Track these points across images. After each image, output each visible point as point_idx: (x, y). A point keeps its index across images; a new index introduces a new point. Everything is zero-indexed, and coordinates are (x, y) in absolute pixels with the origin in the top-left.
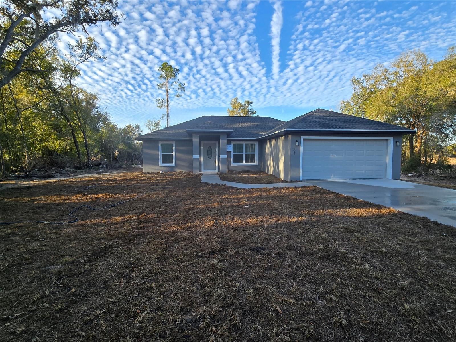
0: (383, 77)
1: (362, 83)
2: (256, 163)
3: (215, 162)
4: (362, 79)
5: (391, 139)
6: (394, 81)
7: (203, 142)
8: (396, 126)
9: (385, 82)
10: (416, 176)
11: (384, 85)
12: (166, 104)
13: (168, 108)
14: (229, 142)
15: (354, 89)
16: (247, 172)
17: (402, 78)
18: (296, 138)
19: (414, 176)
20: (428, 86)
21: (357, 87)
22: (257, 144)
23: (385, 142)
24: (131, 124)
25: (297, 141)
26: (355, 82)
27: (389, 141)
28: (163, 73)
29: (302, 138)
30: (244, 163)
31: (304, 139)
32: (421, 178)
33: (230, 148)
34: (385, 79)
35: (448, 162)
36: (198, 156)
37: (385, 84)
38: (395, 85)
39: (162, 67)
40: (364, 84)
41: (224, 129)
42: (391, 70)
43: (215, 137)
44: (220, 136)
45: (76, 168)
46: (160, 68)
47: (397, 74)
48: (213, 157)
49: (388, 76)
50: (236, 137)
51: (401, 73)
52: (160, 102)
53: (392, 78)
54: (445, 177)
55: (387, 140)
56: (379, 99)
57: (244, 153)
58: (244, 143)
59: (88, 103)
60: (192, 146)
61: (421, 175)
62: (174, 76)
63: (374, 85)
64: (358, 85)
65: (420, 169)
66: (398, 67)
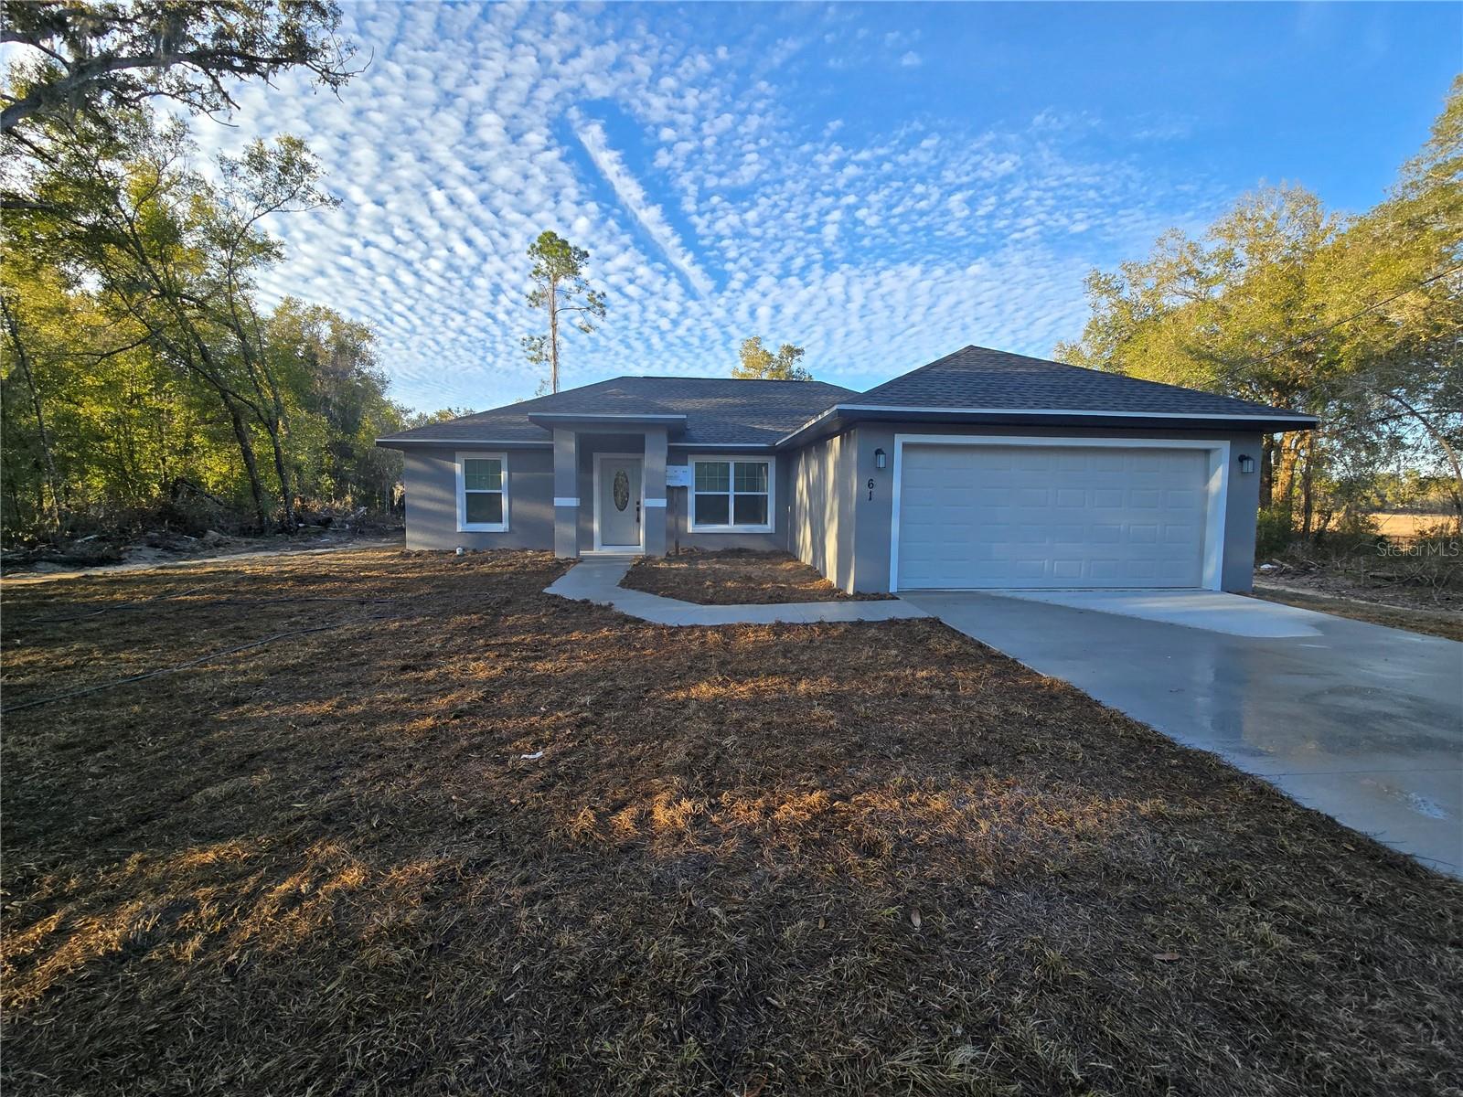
0: (1184, 269)
1: (1120, 289)
2: (769, 527)
3: (638, 520)
4: (1118, 277)
5: (1223, 448)
6: (1218, 279)
7: (597, 457)
8: (1239, 404)
9: (1191, 286)
10: (1287, 572)
11: (1187, 294)
12: (550, 353)
13: (555, 364)
14: (676, 456)
15: (1095, 307)
16: (739, 552)
17: (1242, 270)
18: (877, 441)
19: (1282, 574)
20: (1335, 288)
21: (1104, 301)
22: (772, 463)
24: (454, 409)
25: (878, 452)
26: (1096, 286)
27: (1213, 457)
28: (543, 262)
29: (900, 439)
30: (732, 526)
31: (906, 446)
32: (1305, 579)
33: (686, 476)
34: (1188, 273)
35: (1373, 526)
36: (573, 501)
37: (1190, 289)
38: (1218, 292)
39: (538, 245)
40: (1125, 294)
41: (656, 413)
42: (1209, 247)
43: (629, 441)
44: (642, 438)
45: (245, 532)
46: (533, 246)
47: (1227, 258)
49: (1199, 267)
50: (704, 441)
51: (1241, 255)
52: (533, 344)
53: (1213, 270)
54: (1388, 579)
55: (1207, 452)
56: (1170, 335)
57: (732, 493)
58: (732, 461)
59: (341, 348)
60: (549, 466)
61: (1306, 570)
62: (573, 271)
63: (1154, 294)
64: (1105, 296)
65: (1297, 549)
66: (1232, 237)
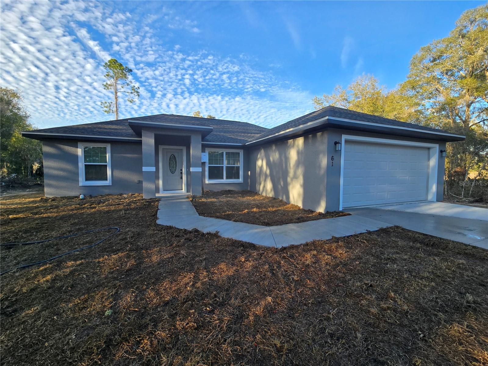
2: (241, 180)
3: (182, 178)
4: (323, 99)
5: (436, 147)
7: (161, 147)
14: (204, 147)
18: (335, 137)
22: (241, 152)
23: (426, 152)
25: (336, 143)
27: (431, 151)
28: (111, 71)
29: (344, 137)
30: (225, 180)
31: (346, 141)
33: (205, 157)
36: (153, 169)
44: (190, 137)
48: (178, 172)
50: (213, 142)
52: (106, 105)
55: (429, 149)
57: (225, 165)
58: (225, 151)
